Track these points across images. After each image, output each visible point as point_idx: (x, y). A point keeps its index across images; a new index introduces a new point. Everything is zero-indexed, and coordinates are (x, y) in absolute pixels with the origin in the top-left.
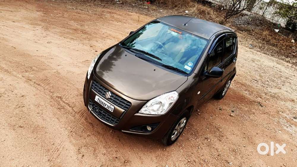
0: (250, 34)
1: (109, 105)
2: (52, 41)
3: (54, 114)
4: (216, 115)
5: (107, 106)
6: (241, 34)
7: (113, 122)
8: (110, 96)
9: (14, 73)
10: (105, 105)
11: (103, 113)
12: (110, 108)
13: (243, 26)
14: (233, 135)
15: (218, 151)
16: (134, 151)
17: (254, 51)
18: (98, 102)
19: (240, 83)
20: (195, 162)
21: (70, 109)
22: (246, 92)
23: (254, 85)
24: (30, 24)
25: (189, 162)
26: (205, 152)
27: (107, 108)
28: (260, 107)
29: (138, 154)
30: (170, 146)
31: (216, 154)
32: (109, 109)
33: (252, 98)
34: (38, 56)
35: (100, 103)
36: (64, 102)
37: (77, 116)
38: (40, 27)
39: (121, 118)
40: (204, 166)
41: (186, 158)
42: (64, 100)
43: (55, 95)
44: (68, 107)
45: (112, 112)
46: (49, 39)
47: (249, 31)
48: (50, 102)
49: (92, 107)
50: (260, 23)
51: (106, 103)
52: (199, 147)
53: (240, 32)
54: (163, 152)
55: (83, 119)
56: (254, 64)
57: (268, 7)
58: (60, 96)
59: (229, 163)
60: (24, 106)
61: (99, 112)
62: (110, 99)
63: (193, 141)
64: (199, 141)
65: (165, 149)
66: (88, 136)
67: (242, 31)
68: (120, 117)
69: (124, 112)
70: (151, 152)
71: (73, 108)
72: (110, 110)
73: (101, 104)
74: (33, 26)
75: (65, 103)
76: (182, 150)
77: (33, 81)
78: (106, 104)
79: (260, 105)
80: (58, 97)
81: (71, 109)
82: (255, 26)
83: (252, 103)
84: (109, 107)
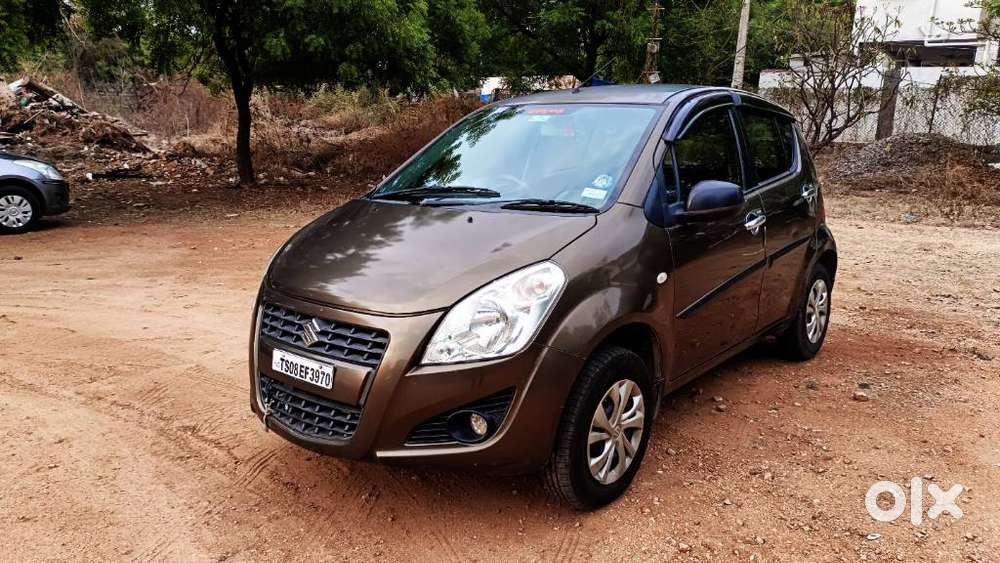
0: (901, 192)
1: (317, 367)
2: (202, 302)
3: (159, 474)
4: (794, 405)
5: (310, 373)
6: (867, 196)
7: (342, 431)
8: (318, 333)
9: (52, 389)
10: (304, 374)
11: (307, 409)
12: (321, 376)
13: (870, 175)
14: (873, 452)
15: (811, 505)
16: (448, 543)
17: (924, 228)
18: (283, 371)
19: (887, 311)
20: (712, 551)
21: (221, 455)
22: (914, 331)
23: (945, 308)
24: (140, 277)
25: (683, 551)
26: (754, 515)
27: (314, 382)
28: (980, 363)
29: (464, 551)
30: (599, 512)
31: (804, 515)
32: (319, 384)
33: (940, 342)
34: (142, 340)
35: (288, 373)
36: (203, 439)
37: (243, 471)
38: (173, 277)
39: (362, 401)
40: (752, 558)
41: (669, 542)
42: (205, 433)
43: (177, 424)
44: (216, 450)
45: (330, 387)
46: (193, 298)
47: (895, 184)
48: (153, 444)
49: (268, 402)
50: (928, 153)
51: (306, 362)
52: (727, 501)
53: (863, 192)
54: (568, 534)
55: (262, 477)
56: (932, 257)
57: (939, 101)
58: (193, 424)
59: (862, 536)
60: (55, 466)
61: (294, 408)
62: (320, 344)
63: (699, 487)
64: (726, 483)
65: (578, 524)
66: (269, 520)
67: (872, 189)
68: (360, 397)
69: (369, 373)
70: (520, 541)
71: (232, 451)
72: (324, 385)
74: (149, 279)
75: (206, 441)
76: (652, 519)
77: (110, 399)
78: (306, 368)
79: (980, 356)
80: (186, 429)
81: (225, 452)
82: (911, 166)
83: (940, 355)
84: (316, 375)
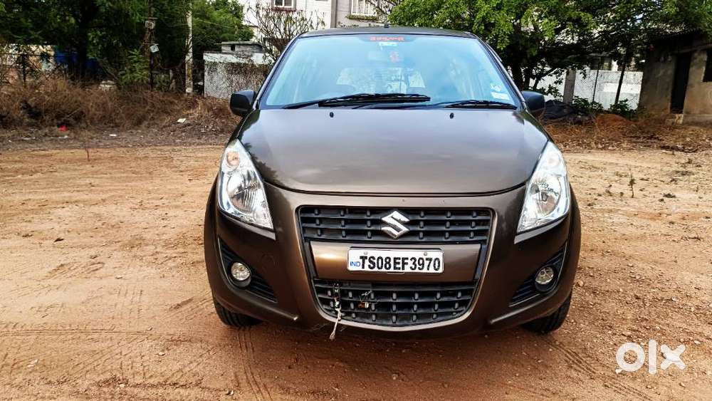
1: (418, 254)
5: (410, 263)
7: (451, 309)
10: (400, 266)
12: (426, 263)
18: (366, 269)
27: (417, 270)
32: (425, 270)
35: (376, 269)
39: (478, 276)
42: (139, 380)
44: (182, 391)
45: (441, 270)
49: (338, 307)
51: (401, 254)
61: (380, 303)
62: (412, 233)
68: (476, 273)
69: (479, 249)
71: (203, 385)
72: (432, 270)
73: (384, 270)
78: (403, 259)
84: (420, 262)
